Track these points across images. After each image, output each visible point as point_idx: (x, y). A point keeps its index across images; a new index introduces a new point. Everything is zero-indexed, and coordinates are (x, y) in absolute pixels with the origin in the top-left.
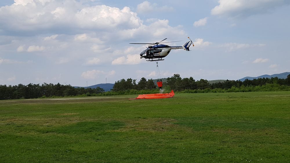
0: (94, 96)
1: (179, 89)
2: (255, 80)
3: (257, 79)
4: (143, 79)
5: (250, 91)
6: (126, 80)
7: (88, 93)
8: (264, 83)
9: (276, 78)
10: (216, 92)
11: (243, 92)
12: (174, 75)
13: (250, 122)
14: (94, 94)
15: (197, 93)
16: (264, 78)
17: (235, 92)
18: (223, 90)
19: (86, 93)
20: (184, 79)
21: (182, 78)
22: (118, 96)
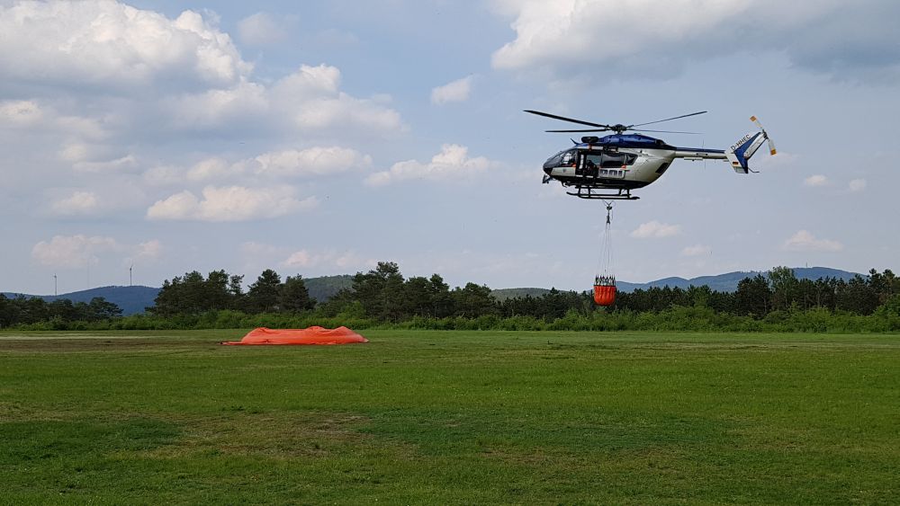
0: (81, 328)
1: (393, 313)
2: (639, 292)
3: (645, 290)
4: (269, 276)
5: (622, 327)
6: (206, 277)
7: (58, 320)
8: (666, 306)
9: (706, 289)
10: (514, 328)
11: (602, 329)
12: (380, 264)
13: (604, 427)
14: (79, 323)
15: (453, 329)
16: (667, 288)
17: (576, 330)
18: (541, 323)
19: (48, 320)
20: (411, 279)
21: (406, 277)
22: (170, 331)
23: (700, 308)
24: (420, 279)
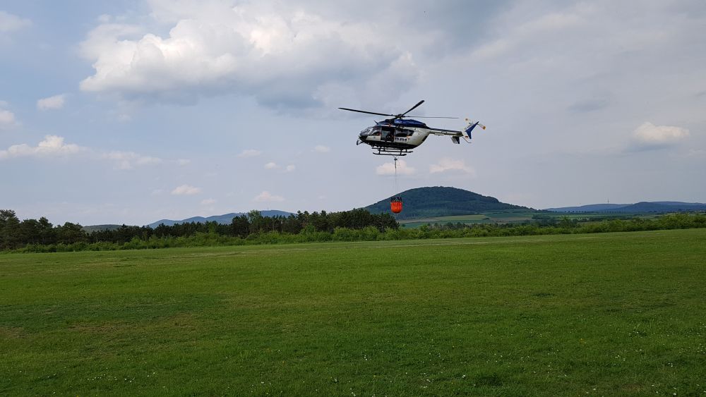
2: (177, 225)
3: (181, 224)
5: (167, 246)
8: (192, 233)
9: (215, 223)
10: (98, 249)
11: (154, 248)
15: (55, 251)
16: (193, 223)
17: (138, 249)
18: (115, 246)
20: (25, 221)
21: (21, 220)
23: (211, 234)
24: (31, 220)
